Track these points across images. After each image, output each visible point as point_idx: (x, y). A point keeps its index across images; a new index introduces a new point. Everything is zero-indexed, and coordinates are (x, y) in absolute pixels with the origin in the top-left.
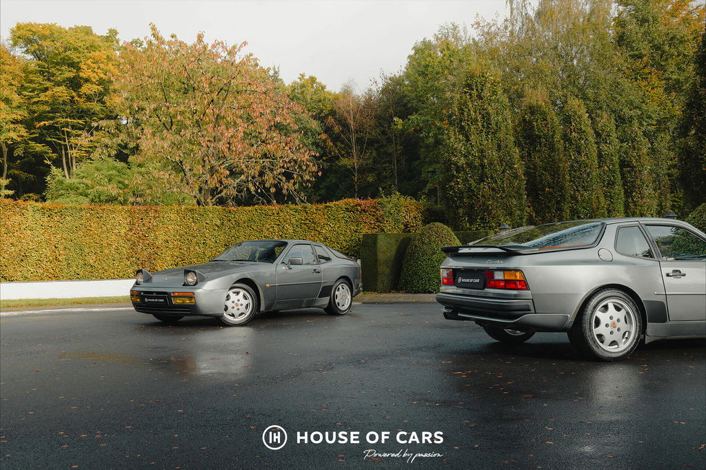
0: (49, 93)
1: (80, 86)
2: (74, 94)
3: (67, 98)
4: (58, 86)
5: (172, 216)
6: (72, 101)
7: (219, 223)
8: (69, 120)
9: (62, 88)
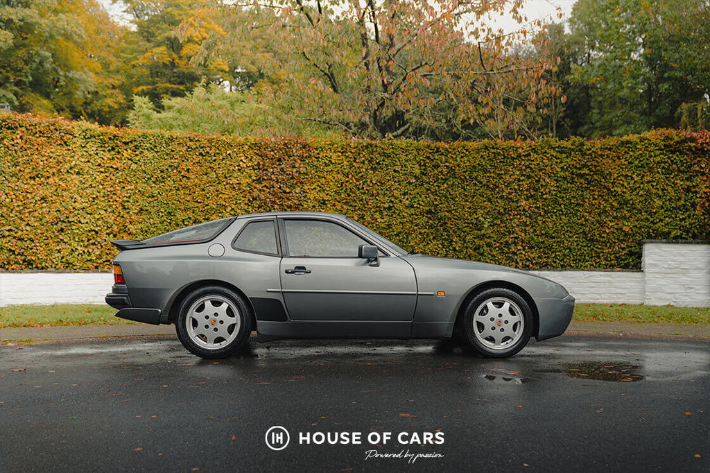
0: (149, 54)
1: (181, 47)
2: (175, 56)
3: (167, 60)
4: (159, 46)
5: (334, 156)
6: (173, 63)
7: (417, 171)
8: (169, 86)
9: (163, 48)
